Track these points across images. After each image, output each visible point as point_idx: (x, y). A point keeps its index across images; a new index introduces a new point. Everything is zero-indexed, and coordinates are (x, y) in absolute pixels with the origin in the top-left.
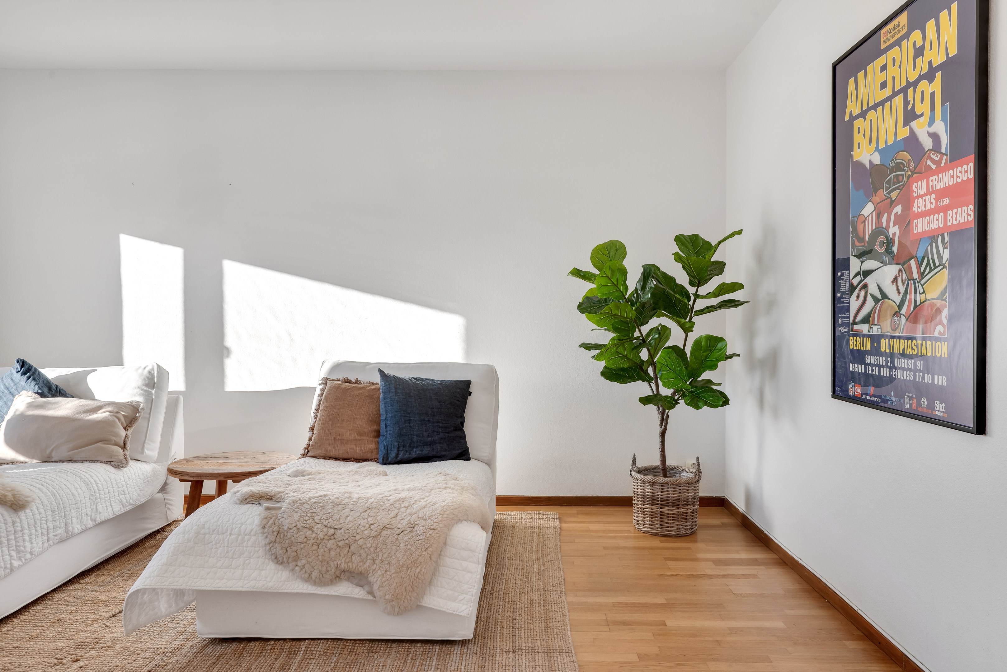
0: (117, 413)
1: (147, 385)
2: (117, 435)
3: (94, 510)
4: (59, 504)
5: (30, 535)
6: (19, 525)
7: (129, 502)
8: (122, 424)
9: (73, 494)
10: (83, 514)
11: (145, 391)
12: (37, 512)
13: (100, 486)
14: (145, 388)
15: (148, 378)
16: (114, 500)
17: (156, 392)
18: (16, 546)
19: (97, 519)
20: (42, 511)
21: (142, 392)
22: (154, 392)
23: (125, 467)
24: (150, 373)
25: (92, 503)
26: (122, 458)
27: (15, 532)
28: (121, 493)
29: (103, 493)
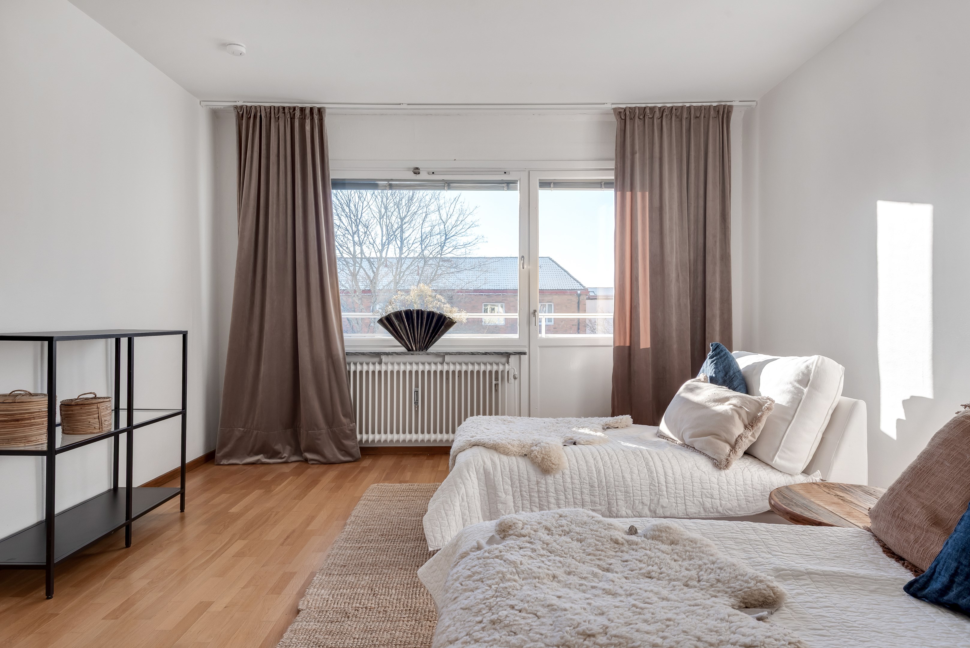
0: (741, 407)
1: (799, 382)
2: (728, 432)
3: (655, 501)
4: (601, 481)
5: (557, 499)
6: (544, 486)
7: (717, 509)
8: (743, 421)
9: (623, 477)
10: (637, 502)
11: (796, 388)
12: (569, 480)
13: (671, 480)
14: (798, 385)
15: (803, 373)
16: (692, 499)
17: (809, 391)
18: (540, 504)
19: (657, 512)
20: (577, 481)
21: (792, 389)
22: (806, 390)
23: (724, 469)
24: (807, 367)
25: (653, 494)
26: (723, 458)
27: (539, 491)
28: (706, 495)
29: (674, 488)
